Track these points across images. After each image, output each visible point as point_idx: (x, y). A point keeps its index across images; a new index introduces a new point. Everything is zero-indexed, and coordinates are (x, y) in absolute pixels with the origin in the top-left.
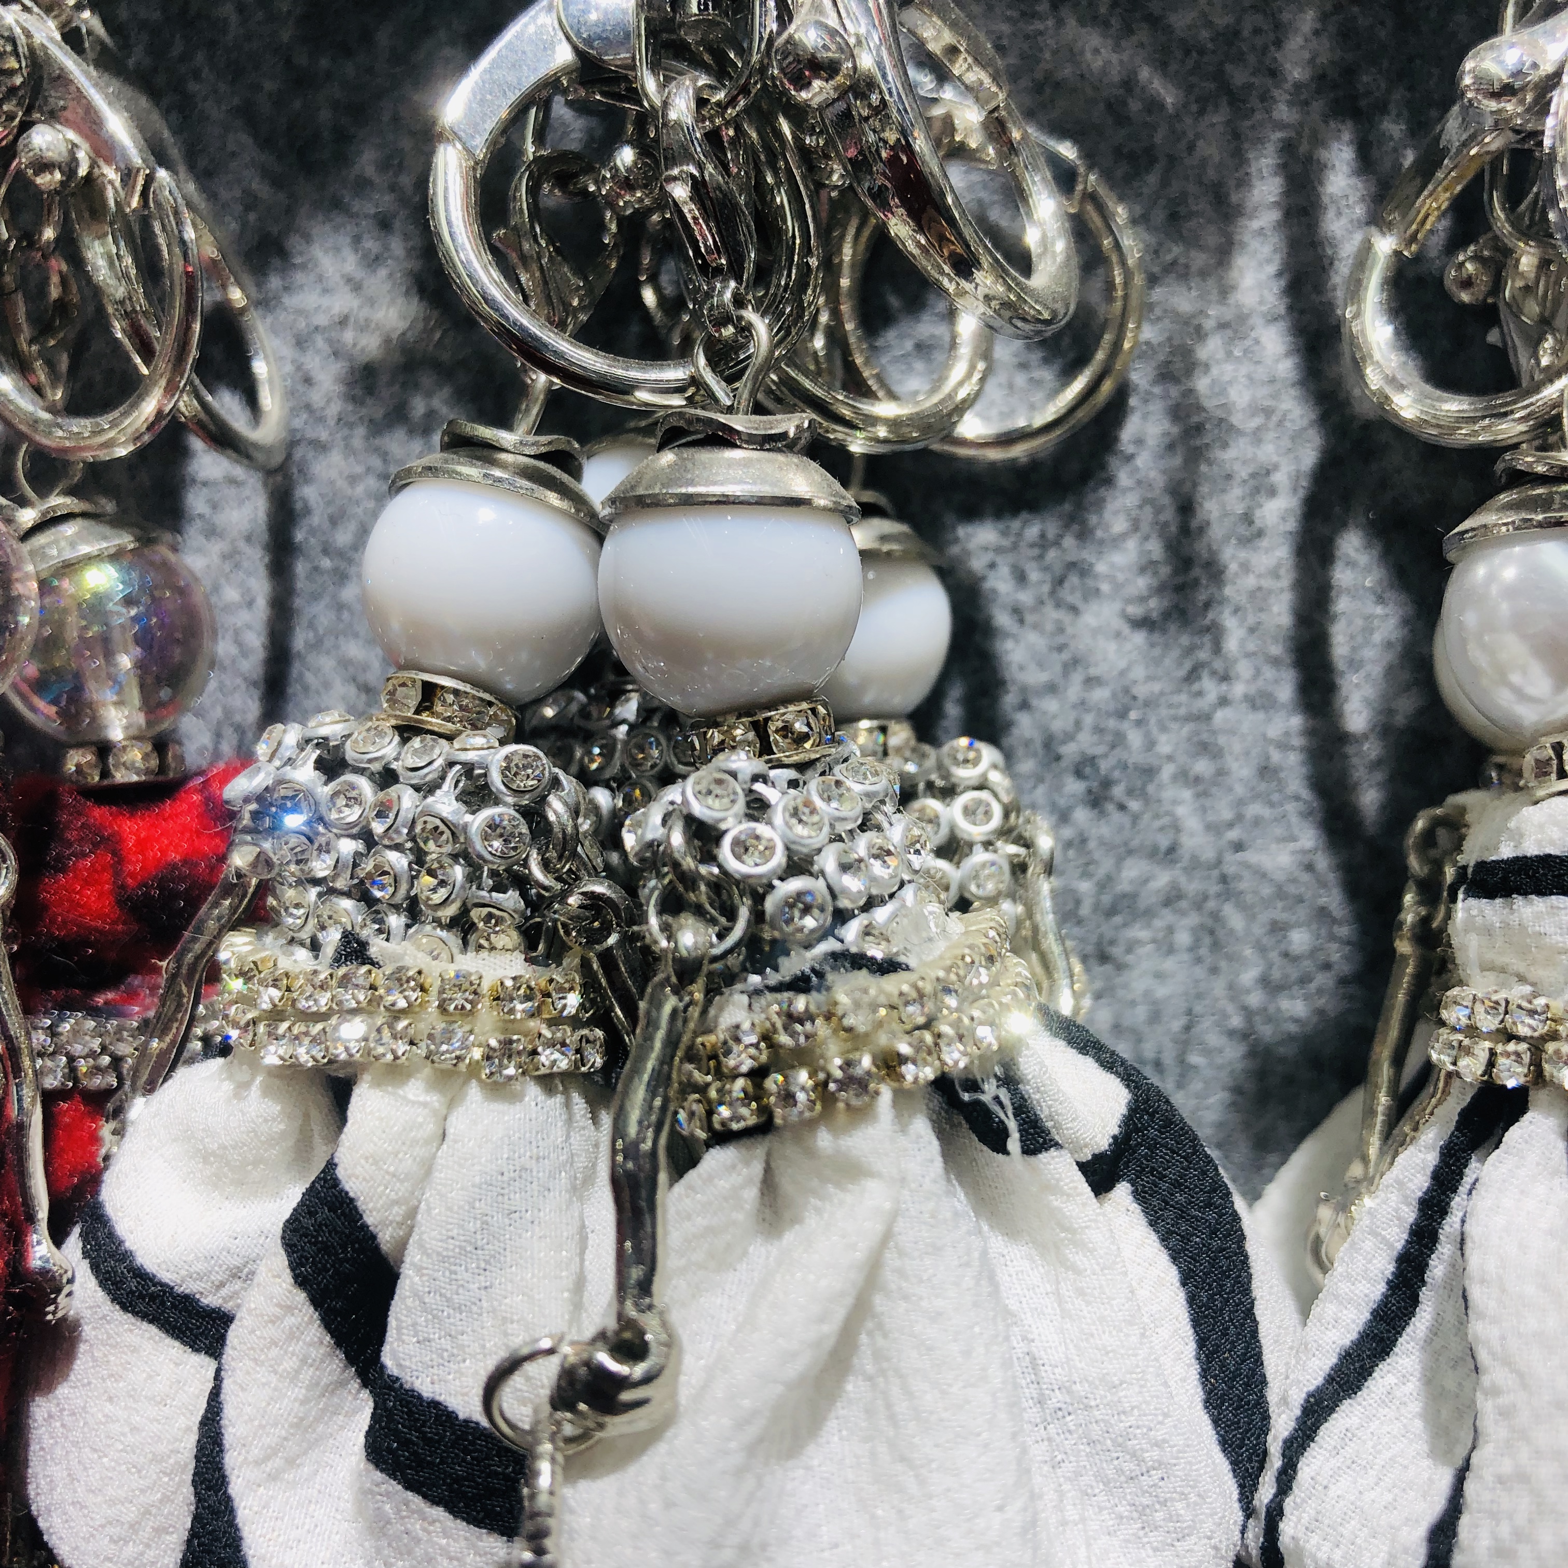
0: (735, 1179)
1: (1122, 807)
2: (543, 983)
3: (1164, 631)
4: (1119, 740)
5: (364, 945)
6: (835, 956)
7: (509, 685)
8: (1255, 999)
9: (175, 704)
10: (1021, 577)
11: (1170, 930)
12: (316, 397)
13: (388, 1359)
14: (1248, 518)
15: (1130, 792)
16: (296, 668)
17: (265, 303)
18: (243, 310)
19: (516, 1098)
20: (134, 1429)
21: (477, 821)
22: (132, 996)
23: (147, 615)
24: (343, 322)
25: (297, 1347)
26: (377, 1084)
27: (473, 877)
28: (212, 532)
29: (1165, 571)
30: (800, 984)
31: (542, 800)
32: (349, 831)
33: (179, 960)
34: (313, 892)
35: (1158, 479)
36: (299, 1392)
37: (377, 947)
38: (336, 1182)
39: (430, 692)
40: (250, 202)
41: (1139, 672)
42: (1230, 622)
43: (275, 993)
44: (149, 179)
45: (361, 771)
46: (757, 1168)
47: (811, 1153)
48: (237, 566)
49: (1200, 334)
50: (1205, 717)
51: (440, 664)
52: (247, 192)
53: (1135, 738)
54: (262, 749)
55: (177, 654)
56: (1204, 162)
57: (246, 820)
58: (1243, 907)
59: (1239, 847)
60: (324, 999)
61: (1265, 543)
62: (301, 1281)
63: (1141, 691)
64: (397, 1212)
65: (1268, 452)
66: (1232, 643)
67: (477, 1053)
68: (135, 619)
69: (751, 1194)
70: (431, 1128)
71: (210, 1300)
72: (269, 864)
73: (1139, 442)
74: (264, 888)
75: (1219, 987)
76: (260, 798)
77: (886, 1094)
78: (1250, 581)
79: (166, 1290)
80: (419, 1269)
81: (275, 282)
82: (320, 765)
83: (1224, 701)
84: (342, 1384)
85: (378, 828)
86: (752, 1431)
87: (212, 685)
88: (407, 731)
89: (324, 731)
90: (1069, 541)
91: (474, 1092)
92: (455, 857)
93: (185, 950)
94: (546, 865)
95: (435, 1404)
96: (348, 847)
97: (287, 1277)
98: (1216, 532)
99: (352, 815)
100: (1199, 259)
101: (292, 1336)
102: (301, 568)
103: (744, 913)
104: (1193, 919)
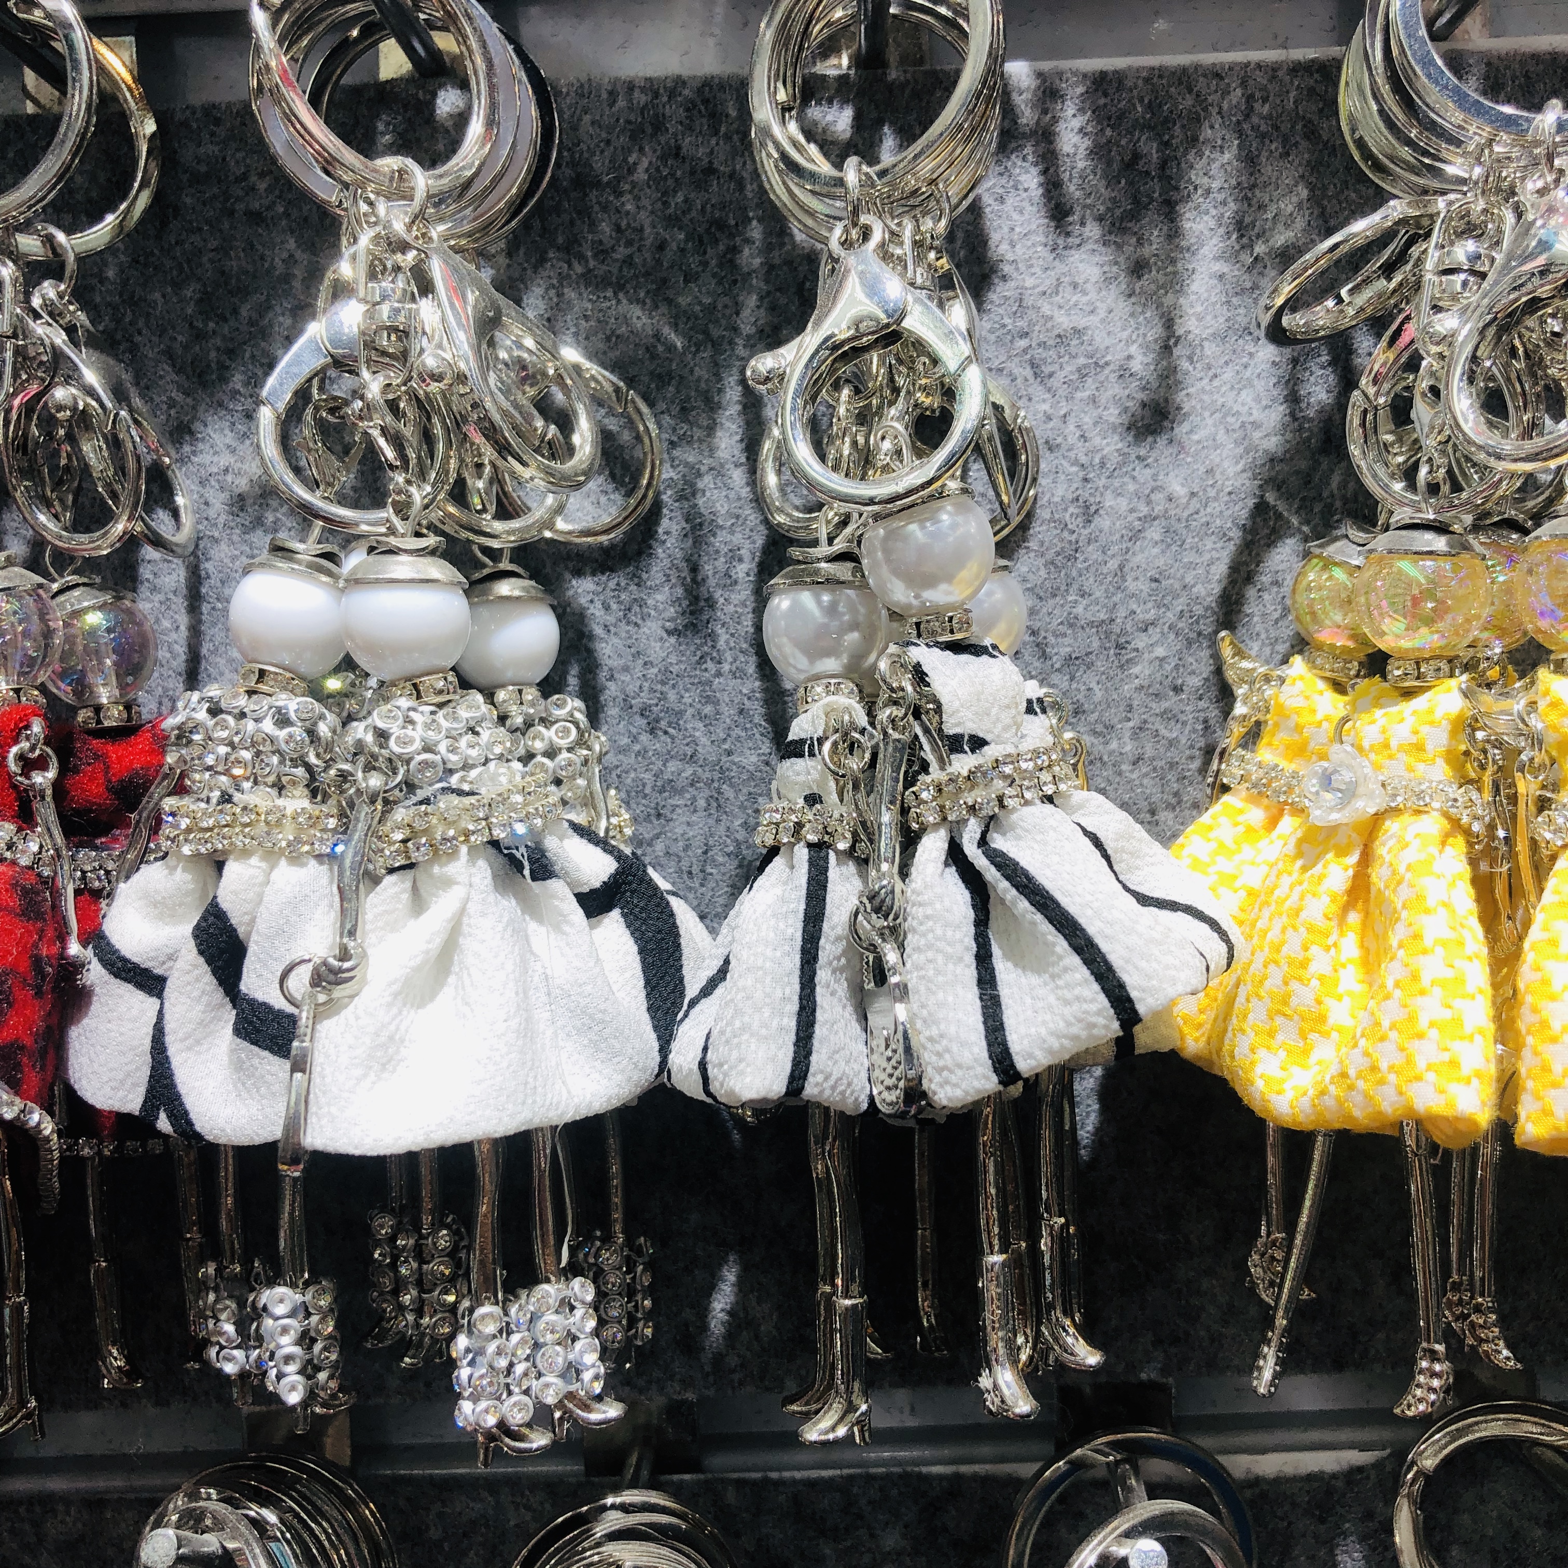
0: (396, 889)
1: (666, 733)
2: (317, 813)
3: (686, 636)
4: (663, 697)
5: (230, 796)
6: (443, 789)
7: (303, 670)
8: (741, 835)
9: (136, 686)
10: (607, 608)
11: (694, 799)
12: (212, 513)
13: (243, 987)
14: (727, 575)
15: (670, 724)
16: (204, 664)
17: (182, 461)
18: (168, 467)
19: (303, 865)
20: (121, 1034)
21: (282, 734)
22: (115, 840)
23: (120, 637)
24: (226, 471)
25: (200, 985)
26: (236, 860)
27: (282, 762)
28: (154, 589)
29: (685, 603)
30: (426, 801)
31: (315, 724)
32: (222, 741)
33: (140, 815)
34: (207, 774)
35: (679, 554)
36: (200, 1008)
37: (237, 796)
38: (217, 905)
39: (262, 673)
40: (172, 404)
41: (673, 659)
42: (720, 631)
43: (188, 821)
44: (117, 415)
45: (229, 713)
46: (408, 884)
47: (431, 876)
48: (169, 608)
49: (699, 475)
50: (709, 683)
51: (268, 660)
52: (170, 398)
53: (672, 696)
54: (180, 705)
55: (136, 657)
56: (699, 380)
57: (173, 738)
58: (732, 785)
59: (729, 753)
60: (211, 822)
61: (738, 587)
62: (201, 953)
63: (675, 669)
64: (247, 918)
65: (737, 539)
66: (721, 644)
67: (284, 844)
68: (114, 639)
69: (406, 896)
70: (261, 879)
71: (158, 971)
72: (185, 762)
73: (667, 533)
74: (183, 775)
75: (722, 830)
76: (179, 728)
77: (464, 849)
78: (731, 608)
79: (136, 966)
80: (256, 943)
81: (187, 449)
82: (209, 711)
83: (719, 674)
84: (222, 1006)
85: (236, 739)
86: (395, 987)
87: (156, 675)
88: (251, 693)
89: (211, 694)
90: (633, 588)
91: (283, 862)
92: (273, 753)
93: (145, 808)
94: (318, 756)
95: (265, 1004)
96: (223, 750)
97: (195, 951)
98: (712, 582)
99: (224, 734)
100: (698, 433)
101: (197, 980)
102: (205, 608)
103: (402, 771)
104: (707, 793)
